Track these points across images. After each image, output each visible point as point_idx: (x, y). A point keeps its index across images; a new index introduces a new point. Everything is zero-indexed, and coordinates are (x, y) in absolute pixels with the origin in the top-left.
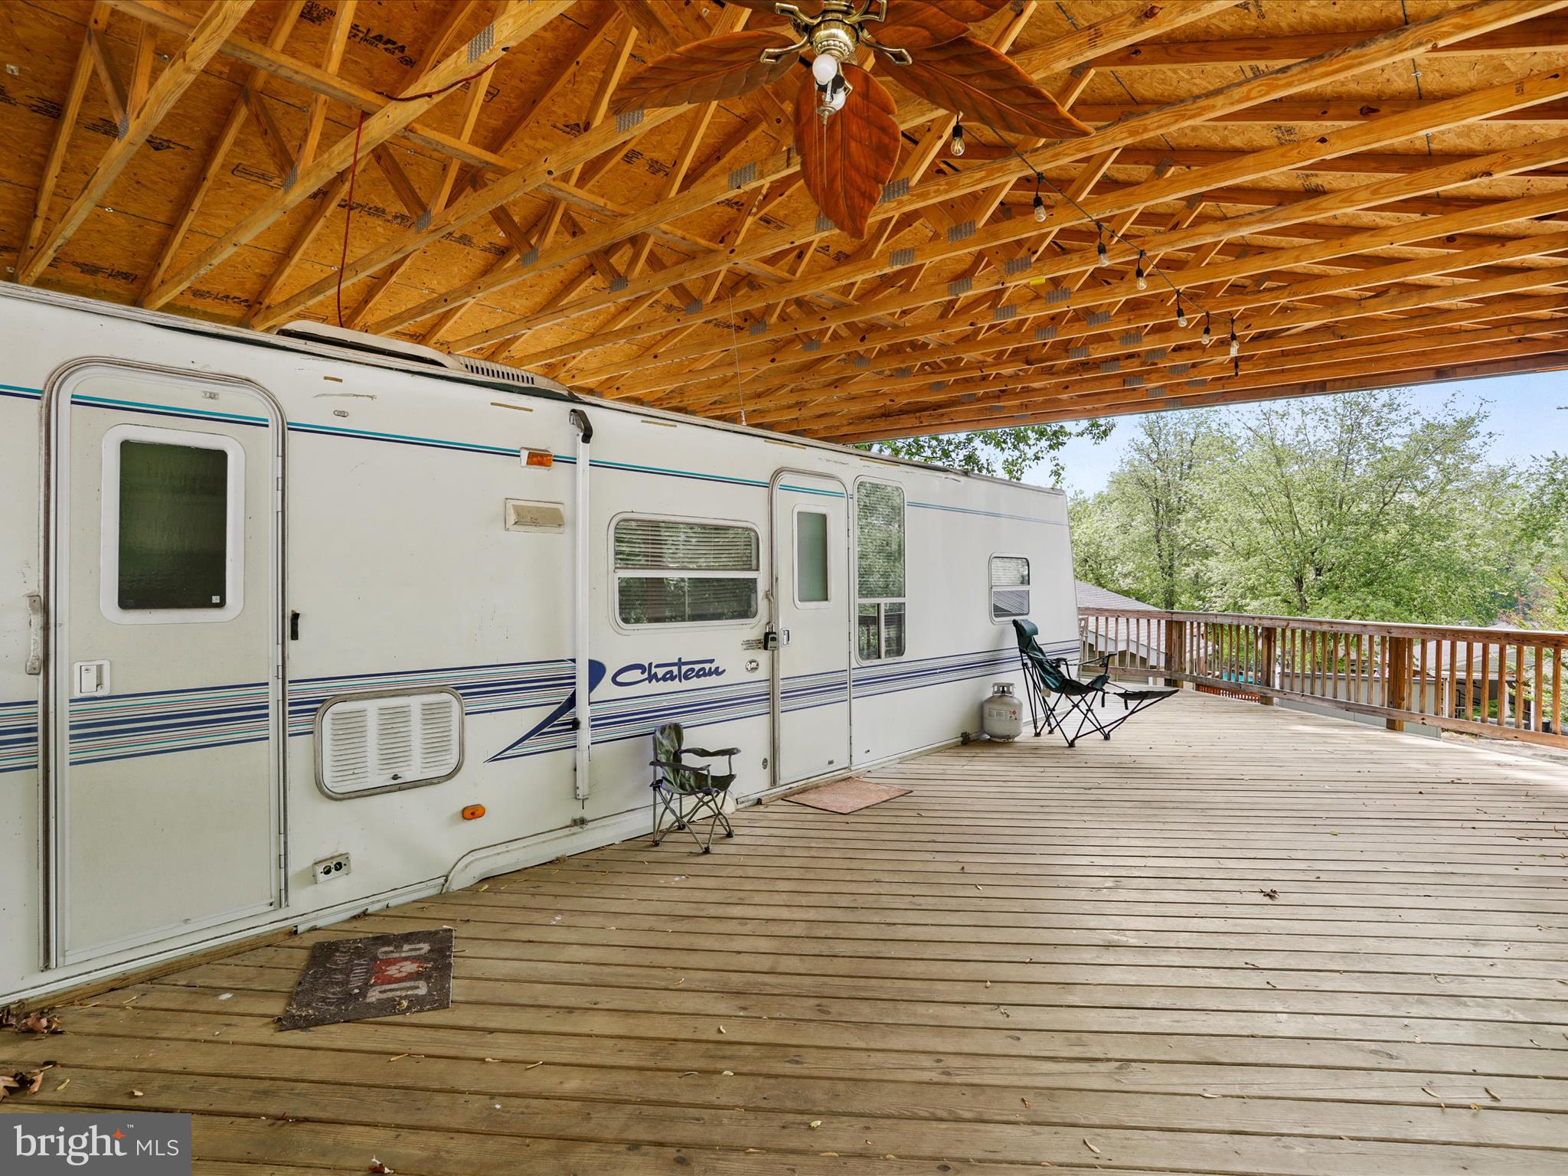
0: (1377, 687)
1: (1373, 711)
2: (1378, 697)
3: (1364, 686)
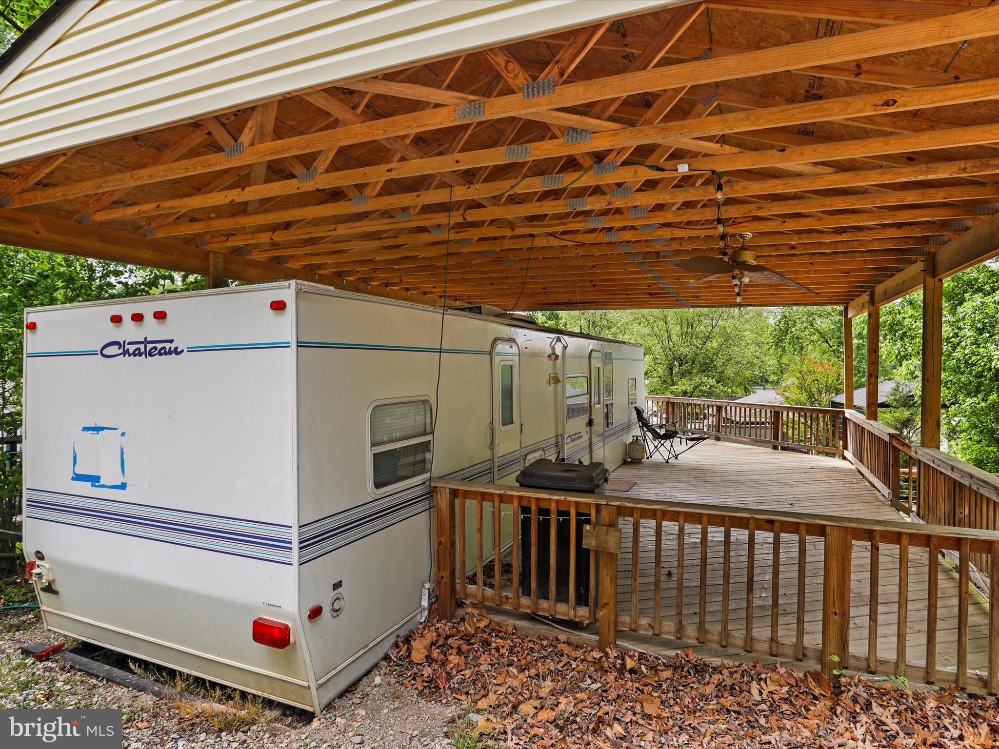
0: (768, 431)
1: (768, 442)
2: (769, 436)
3: (763, 431)
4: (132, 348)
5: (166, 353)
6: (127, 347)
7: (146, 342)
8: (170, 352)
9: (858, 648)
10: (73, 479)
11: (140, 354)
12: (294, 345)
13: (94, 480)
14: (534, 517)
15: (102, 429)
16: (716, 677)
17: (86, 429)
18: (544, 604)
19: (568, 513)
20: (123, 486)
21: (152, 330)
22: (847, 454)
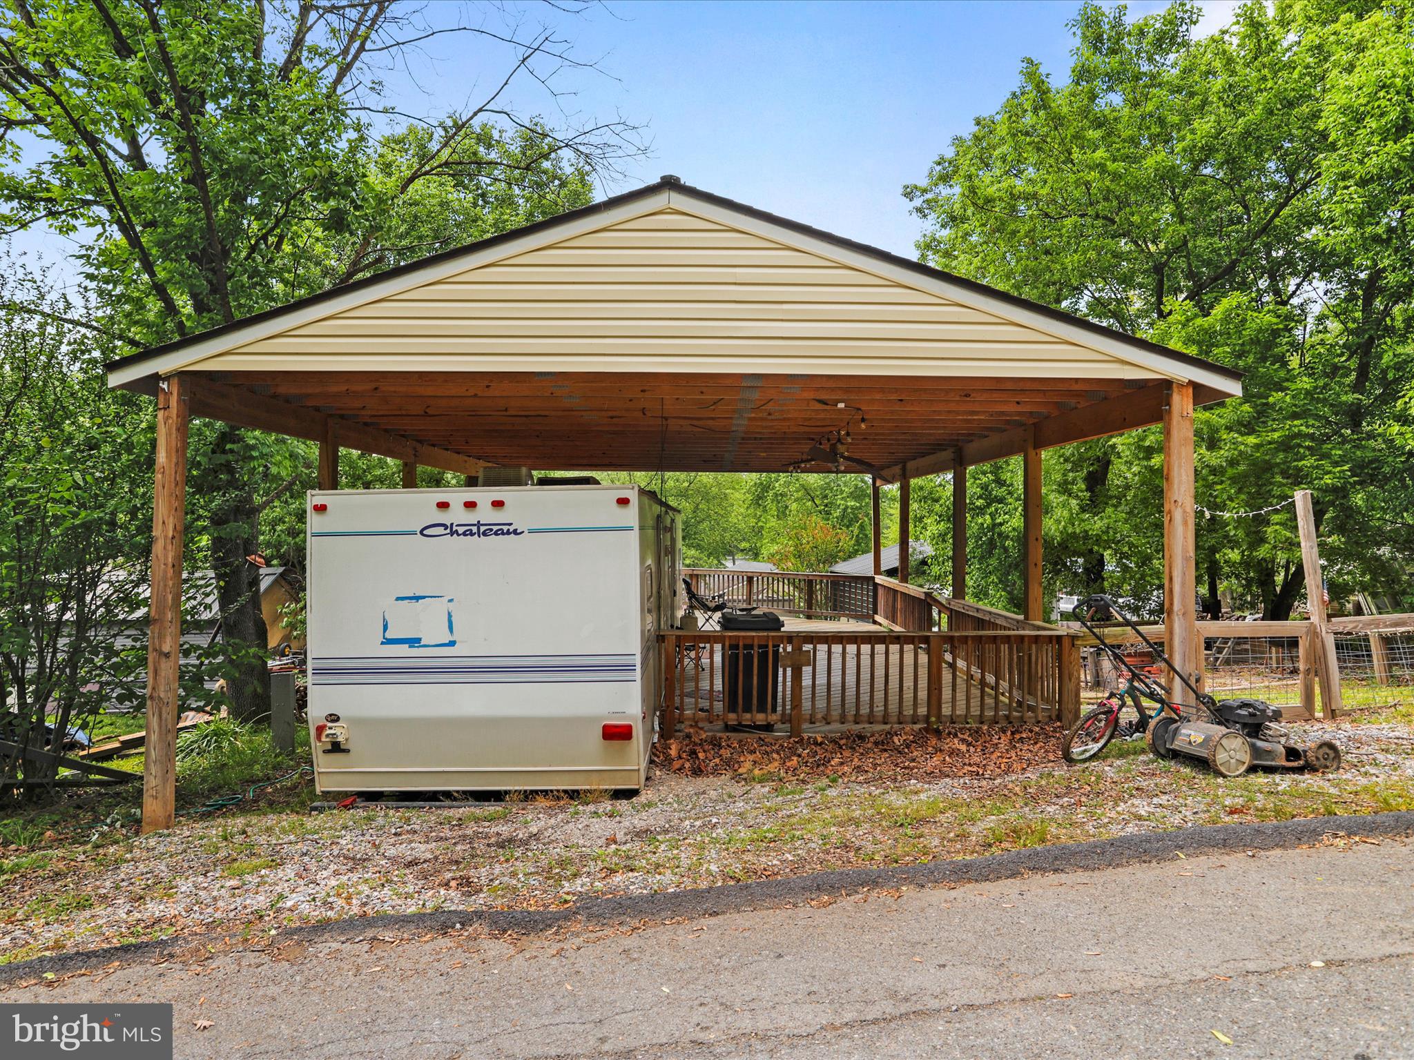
4: (461, 530)
5: (503, 534)
6: (455, 528)
7: (479, 524)
8: (508, 533)
9: (946, 710)
10: (382, 643)
11: (472, 534)
12: (637, 528)
13: (413, 642)
14: (741, 652)
15: (424, 597)
16: (872, 739)
17: (398, 599)
18: (748, 716)
19: (767, 646)
20: (452, 643)
21: (485, 514)
22: (877, 618)
